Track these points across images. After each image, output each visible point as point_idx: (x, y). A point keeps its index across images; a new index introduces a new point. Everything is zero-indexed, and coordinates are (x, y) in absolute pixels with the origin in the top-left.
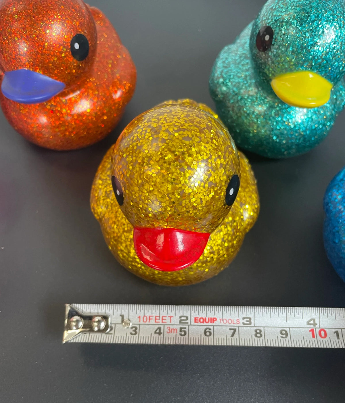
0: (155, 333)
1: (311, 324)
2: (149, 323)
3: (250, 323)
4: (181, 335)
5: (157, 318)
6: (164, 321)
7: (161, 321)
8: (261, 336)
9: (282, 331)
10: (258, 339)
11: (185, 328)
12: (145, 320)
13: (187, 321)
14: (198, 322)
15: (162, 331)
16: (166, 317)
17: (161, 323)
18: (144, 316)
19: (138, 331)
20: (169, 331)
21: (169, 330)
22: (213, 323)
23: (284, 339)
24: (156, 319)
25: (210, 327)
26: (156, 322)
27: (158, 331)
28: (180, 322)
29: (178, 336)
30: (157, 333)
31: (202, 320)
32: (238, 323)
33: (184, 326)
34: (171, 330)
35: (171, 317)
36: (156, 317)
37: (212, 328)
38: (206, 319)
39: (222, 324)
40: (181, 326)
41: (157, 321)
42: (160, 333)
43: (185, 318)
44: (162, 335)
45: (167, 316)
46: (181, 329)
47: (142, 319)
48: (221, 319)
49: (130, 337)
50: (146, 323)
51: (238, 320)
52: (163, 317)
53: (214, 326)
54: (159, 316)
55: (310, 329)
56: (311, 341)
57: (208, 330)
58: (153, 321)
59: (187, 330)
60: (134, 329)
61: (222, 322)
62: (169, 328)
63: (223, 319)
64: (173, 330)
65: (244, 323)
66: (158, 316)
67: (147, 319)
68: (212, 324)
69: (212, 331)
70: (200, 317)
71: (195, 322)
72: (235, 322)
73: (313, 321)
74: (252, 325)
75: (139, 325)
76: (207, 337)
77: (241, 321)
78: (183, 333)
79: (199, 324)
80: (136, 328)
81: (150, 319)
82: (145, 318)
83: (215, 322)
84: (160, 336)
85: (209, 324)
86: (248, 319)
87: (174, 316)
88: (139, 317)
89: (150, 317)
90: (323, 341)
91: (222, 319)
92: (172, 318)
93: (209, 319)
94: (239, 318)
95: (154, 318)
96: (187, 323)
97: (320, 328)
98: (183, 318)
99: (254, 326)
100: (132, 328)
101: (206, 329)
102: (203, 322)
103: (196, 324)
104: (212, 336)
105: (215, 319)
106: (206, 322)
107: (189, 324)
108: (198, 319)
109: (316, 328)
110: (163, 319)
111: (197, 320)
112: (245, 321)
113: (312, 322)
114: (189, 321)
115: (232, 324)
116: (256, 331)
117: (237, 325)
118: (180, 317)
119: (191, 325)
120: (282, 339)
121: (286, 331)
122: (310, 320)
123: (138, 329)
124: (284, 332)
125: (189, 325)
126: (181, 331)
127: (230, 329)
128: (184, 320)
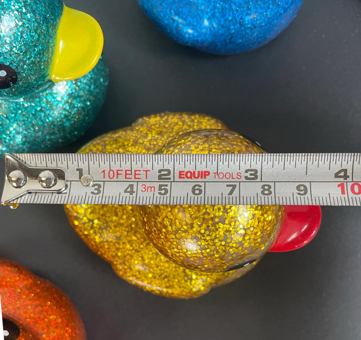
0: (126, 191)
1: (340, 177)
2: (117, 180)
3: (256, 177)
4: (160, 193)
5: (128, 172)
6: (137, 176)
7: (132, 176)
8: (270, 193)
9: (299, 186)
10: (266, 197)
11: (167, 185)
12: (111, 176)
13: (169, 177)
14: (184, 178)
15: (135, 189)
16: (140, 171)
17: (133, 179)
18: (110, 170)
19: (101, 189)
20: (144, 190)
21: (144, 188)
22: (205, 178)
23: (302, 197)
24: (126, 174)
25: (200, 184)
26: (126, 178)
27: (129, 190)
28: (160, 177)
29: (157, 194)
30: (128, 192)
31: (189, 175)
32: (239, 177)
33: (166, 183)
34: (146, 188)
35: (146, 171)
36: (126, 171)
37: (202, 184)
38: (194, 172)
39: (217, 179)
40: (161, 183)
41: (128, 176)
42: (131, 192)
43: (167, 172)
44: (134, 194)
45: (142, 169)
46: (160, 186)
47: (107, 175)
48: (215, 173)
49: (91, 197)
50: (113, 180)
51: (239, 174)
52: (135, 171)
53: (205, 182)
54: (131, 171)
55: (339, 183)
56: (339, 198)
57: (197, 187)
58: (122, 177)
59: (168, 188)
60: (96, 187)
61: (217, 176)
62: (144, 186)
63: (219, 172)
64: (149, 188)
65: (246, 178)
66: (129, 170)
67: (114, 173)
68: (203, 180)
69: (202, 188)
70: (186, 170)
71: (180, 177)
72: (235, 176)
73: (344, 173)
74: (259, 180)
75: (104, 181)
76: (196, 196)
77: (243, 174)
78: (163, 192)
79: (186, 179)
80: (99, 186)
81: (118, 174)
82: (112, 172)
83: (207, 177)
84: (131, 196)
85: (200, 179)
86: (253, 172)
87: (151, 169)
88: (104, 171)
89: (117, 171)
90: (356, 198)
91: (217, 173)
92: (148, 172)
93: (199, 172)
94: (240, 171)
95: (124, 173)
96: (170, 179)
97: (352, 181)
98: (163, 173)
99: (261, 181)
100: (93, 186)
101: (196, 186)
102: (191, 177)
103: (182, 180)
104: (202, 195)
105: (207, 173)
106: (195, 177)
107: (172, 180)
108: (185, 173)
109: (347, 182)
110: (135, 174)
111: (183, 175)
112: (248, 175)
113: (342, 174)
114: (171, 176)
115: (231, 180)
116: (263, 187)
117: (238, 180)
118: (160, 171)
119: (174, 181)
120: (299, 196)
121: (305, 187)
122: (340, 172)
123: (102, 187)
124: (302, 188)
125: (171, 182)
126: (160, 189)
127: (228, 186)
128: (164, 175)
